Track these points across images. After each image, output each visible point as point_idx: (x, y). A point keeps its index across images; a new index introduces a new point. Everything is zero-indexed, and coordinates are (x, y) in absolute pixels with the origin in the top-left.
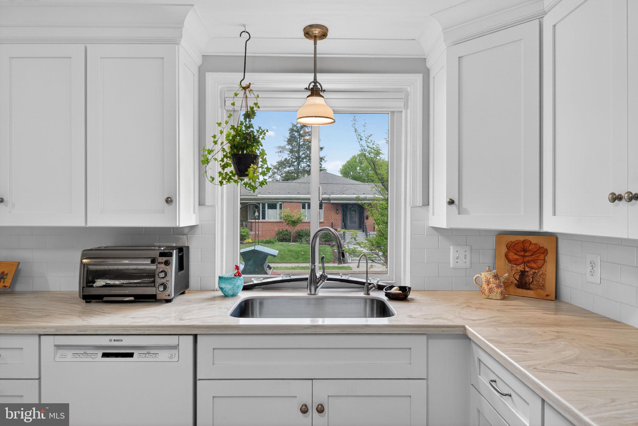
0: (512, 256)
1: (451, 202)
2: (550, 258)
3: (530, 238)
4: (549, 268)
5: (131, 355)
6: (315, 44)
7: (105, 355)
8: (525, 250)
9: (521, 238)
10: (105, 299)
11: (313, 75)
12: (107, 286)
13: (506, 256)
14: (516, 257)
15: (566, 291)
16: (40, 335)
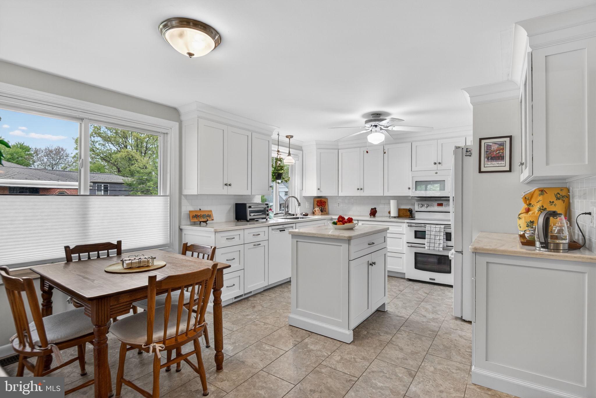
0: (318, 204)
1: (319, 189)
2: (326, 204)
3: (323, 199)
4: (327, 206)
5: (284, 230)
6: (290, 140)
7: (280, 231)
8: (321, 202)
9: (320, 199)
10: (255, 220)
11: (289, 149)
12: (254, 215)
13: (317, 204)
14: (319, 204)
15: (330, 212)
16: (268, 226)
